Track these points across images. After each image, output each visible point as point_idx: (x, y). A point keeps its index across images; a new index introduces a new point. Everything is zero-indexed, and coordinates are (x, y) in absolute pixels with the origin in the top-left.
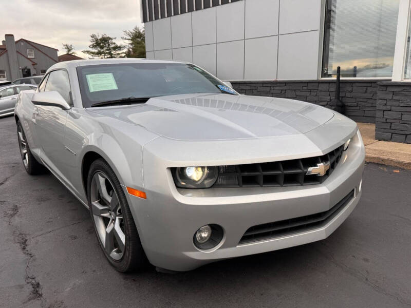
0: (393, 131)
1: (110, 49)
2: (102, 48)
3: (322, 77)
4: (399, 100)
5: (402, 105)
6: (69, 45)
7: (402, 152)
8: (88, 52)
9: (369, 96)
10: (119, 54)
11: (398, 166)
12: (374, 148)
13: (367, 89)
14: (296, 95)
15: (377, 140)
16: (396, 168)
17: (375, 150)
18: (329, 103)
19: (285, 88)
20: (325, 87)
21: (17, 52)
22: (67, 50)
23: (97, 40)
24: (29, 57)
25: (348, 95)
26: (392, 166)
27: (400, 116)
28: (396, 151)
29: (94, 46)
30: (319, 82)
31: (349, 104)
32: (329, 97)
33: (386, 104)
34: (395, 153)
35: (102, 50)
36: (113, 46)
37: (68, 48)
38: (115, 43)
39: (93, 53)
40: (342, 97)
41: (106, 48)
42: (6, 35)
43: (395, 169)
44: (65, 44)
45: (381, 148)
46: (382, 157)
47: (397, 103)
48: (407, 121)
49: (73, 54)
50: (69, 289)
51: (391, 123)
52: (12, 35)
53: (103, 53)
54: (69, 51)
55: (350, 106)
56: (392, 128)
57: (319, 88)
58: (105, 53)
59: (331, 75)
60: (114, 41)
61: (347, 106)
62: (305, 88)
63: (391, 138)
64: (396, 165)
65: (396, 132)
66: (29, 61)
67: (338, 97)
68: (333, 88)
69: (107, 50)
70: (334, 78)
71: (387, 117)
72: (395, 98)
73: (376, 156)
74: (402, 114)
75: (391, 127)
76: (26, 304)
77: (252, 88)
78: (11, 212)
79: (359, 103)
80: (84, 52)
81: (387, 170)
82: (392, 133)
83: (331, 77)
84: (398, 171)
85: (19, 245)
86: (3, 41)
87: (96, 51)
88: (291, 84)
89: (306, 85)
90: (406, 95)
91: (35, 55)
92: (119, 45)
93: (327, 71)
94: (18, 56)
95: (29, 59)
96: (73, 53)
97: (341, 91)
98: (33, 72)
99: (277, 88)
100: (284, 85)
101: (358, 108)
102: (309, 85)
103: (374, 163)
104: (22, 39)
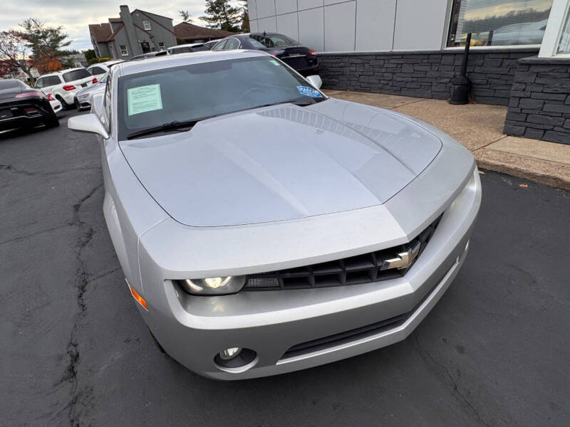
0: (527, 124)
1: (225, 14)
2: (217, 12)
3: (447, 46)
4: (544, 84)
5: (548, 90)
6: (185, 12)
7: (535, 156)
8: (204, 18)
9: (505, 71)
10: (235, 18)
11: (527, 178)
12: (499, 149)
13: (502, 62)
14: (414, 70)
15: (506, 135)
16: (524, 181)
17: (500, 152)
18: (452, 80)
19: (401, 61)
20: (449, 59)
21: (134, 24)
22: (183, 18)
23: (212, 3)
24: (146, 29)
25: (477, 69)
26: (518, 178)
27: (541, 106)
28: (527, 154)
29: (209, 11)
30: (442, 54)
31: (477, 81)
32: (453, 73)
33: (524, 90)
34: (526, 158)
35: (218, 15)
36: (228, 9)
37: (184, 15)
38: (229, 6)
39: (209, 19)
40: (469, 73)
41: (222, 12)
42: (121, 6)
43: (522, 183)
44: (181, 11)
45: (507, 149)
46: (507, 165)
47: (540, 89)
48: (549, 112)
49: (190, 22)
50: (106, 366)
51: (528, 114)
52: (126, 6)
53: (219, 18)
54: (186, 18)
55: (477, 84)
56: (528, 120)
57: (442, 62)
58: (221, 19)
59: (458, 43)
60: (229, 3)
61: (475, 84)
62: (426, 61)
63: (525, 133)
64: (525, 176)
65: (533, 125)
66: (146, 34)
67: (464, 72)
68: (459, 62)
69: (223, 14)
70: (463, 48)
71: (524, 106)
72: (539, 81)
73: (500, 163)
74: (544, 103)
75: (526, 119)
76: (57, 388)
77: (363, 61)
78: (84, 239)
79: (491, 80)
80: (200, 18)
81: (511, 184)
82: (527, 127)
83: (459, 46)
84: (526, 186)
85: (77, 289)
86: (120, 13)
87: (212, 16)
88: (410, 57)
89: (426, 57)
90: (555, 78)
91: (152, 27)
92: (234, 8)
93: (454, 38)
94: (135, 30)
95: (146, 31)
96: (190, 20)
97: (469, 64)
98: (152, 45)
99: (393, 61)
100: (400, 57)
101: (488, 86)
102: (430, 56)
103: (496, 172)
104: (136, 10)
